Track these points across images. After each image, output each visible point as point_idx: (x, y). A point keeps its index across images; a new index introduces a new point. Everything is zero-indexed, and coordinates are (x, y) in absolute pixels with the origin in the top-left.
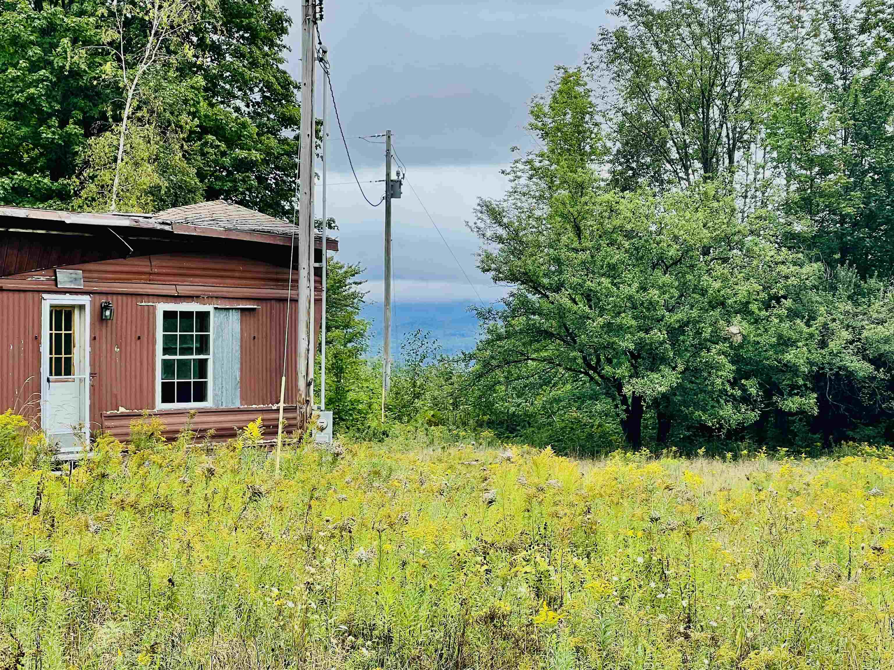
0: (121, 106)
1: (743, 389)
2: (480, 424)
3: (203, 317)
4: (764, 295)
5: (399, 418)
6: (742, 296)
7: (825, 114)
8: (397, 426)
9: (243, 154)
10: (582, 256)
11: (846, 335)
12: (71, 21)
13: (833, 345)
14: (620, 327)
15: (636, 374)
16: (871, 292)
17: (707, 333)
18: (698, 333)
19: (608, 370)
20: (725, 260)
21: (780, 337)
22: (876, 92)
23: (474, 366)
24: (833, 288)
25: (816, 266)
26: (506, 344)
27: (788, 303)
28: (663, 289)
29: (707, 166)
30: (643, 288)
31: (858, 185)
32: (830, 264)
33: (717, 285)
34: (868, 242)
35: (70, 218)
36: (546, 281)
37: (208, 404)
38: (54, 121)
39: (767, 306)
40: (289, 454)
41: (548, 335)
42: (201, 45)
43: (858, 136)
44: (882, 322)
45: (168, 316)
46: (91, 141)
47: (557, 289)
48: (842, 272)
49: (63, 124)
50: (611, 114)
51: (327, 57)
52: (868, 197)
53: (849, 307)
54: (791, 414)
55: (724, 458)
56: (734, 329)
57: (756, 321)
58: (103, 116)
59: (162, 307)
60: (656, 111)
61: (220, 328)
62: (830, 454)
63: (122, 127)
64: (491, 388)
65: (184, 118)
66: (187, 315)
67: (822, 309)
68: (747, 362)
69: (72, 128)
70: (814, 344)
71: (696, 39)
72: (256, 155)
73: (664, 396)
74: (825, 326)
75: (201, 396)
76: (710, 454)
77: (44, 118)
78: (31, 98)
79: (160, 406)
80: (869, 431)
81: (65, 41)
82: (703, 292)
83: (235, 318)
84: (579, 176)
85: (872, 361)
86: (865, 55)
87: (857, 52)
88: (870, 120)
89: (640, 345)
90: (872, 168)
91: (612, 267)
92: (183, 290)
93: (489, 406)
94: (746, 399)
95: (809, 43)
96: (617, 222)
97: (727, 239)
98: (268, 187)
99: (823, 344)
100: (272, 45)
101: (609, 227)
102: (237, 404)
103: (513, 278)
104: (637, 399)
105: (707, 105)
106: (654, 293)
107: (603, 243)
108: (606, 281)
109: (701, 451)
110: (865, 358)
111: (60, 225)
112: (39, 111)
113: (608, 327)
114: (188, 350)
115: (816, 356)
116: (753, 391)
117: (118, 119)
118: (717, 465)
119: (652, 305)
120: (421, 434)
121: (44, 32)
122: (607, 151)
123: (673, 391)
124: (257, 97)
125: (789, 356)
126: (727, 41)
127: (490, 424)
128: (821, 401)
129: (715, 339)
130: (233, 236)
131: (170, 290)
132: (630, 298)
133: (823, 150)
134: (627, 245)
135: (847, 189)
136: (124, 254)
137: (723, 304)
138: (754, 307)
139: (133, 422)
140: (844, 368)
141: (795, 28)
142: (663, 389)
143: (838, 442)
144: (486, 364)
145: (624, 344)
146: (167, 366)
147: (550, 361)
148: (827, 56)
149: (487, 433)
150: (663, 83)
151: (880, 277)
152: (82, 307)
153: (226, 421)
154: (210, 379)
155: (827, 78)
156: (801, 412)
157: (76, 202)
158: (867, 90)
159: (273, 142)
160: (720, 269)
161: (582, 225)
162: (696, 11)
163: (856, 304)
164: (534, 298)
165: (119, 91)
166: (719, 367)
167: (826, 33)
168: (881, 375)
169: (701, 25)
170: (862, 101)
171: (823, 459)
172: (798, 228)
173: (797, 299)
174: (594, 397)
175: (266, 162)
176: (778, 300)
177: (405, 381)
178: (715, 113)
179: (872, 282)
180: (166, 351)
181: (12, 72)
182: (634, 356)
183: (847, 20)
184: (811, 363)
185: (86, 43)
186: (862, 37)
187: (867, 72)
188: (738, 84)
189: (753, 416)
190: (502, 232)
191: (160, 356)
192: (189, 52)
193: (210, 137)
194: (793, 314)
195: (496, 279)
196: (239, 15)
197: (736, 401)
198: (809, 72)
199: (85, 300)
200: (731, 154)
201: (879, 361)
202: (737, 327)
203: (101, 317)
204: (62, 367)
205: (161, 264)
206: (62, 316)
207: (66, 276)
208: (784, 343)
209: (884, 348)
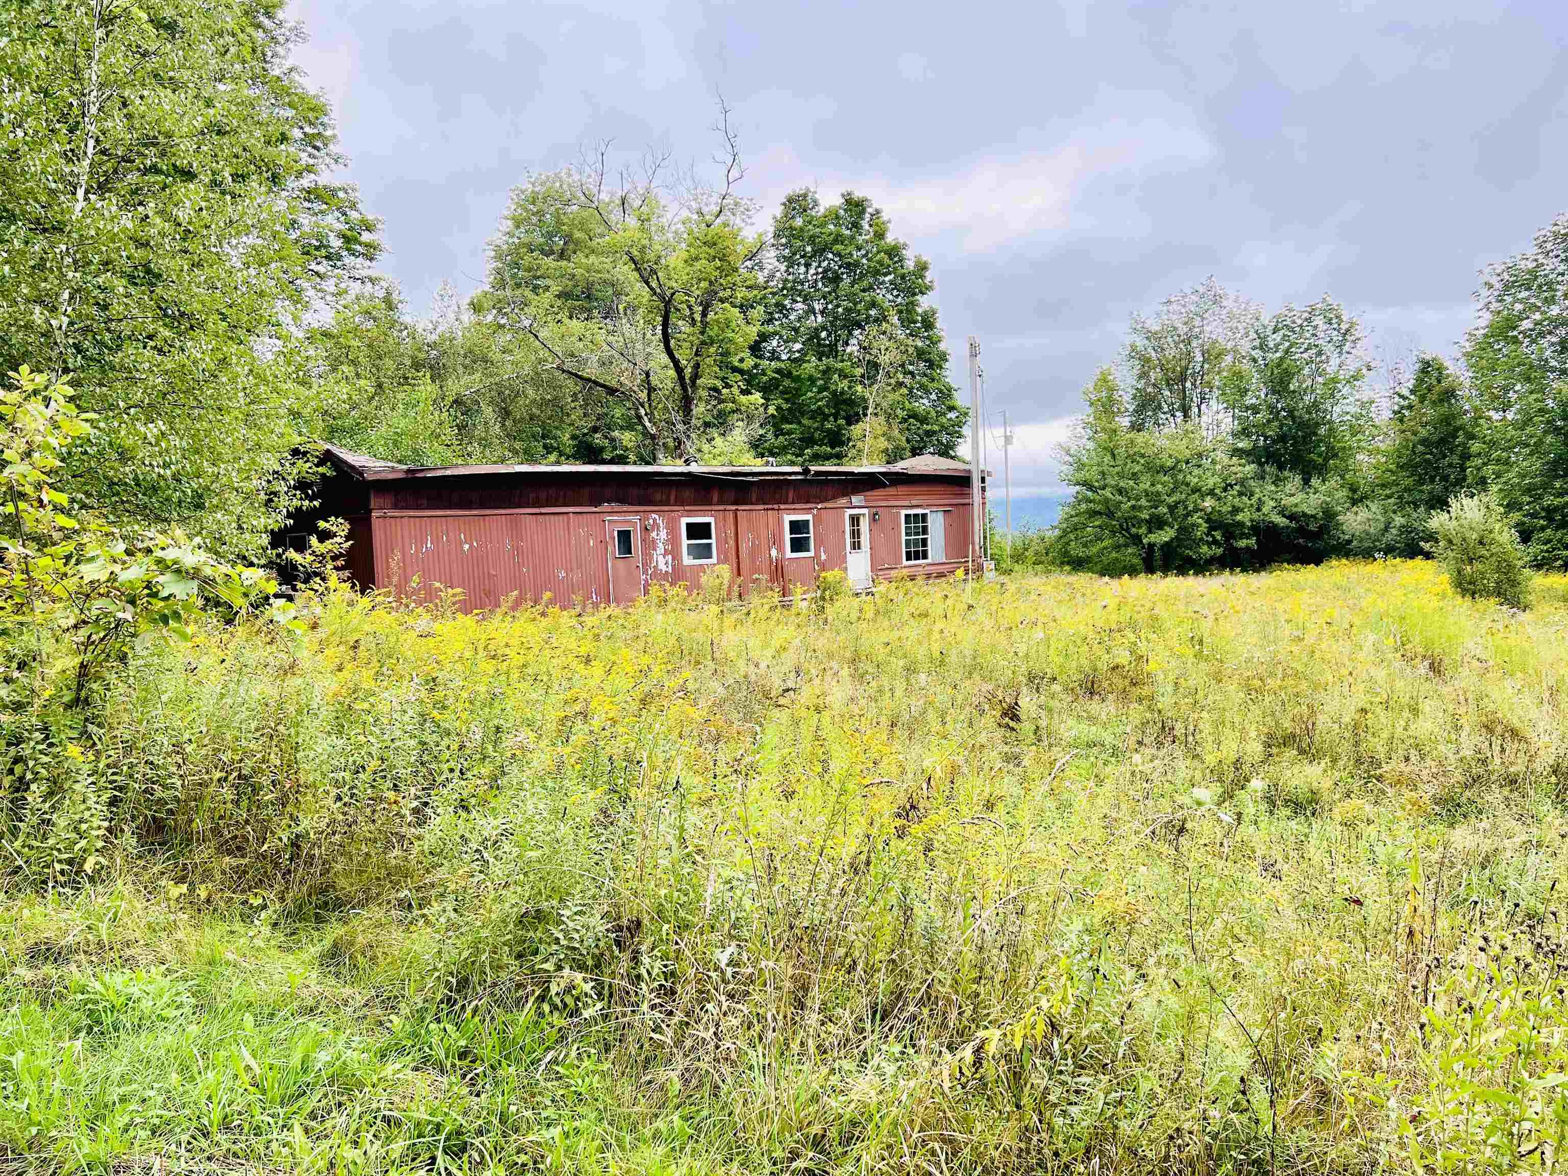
0: (866, 408)
1: (1213, 536)
2: (1062, 563)
3: (924, 516)
4: (1223, 485)
5: (1017, 562)
6: (1210, 486)
7: (1254, 381)
8: (1017, 567)
9: (929, 427)
10: (1118, 469)
11: (1273, 504)
12: (839, 365)
13: (1265, 510)
14: (1140, 507)
15: (1150, 532)
16: (1286, 478)
17: (1191, 508)
18: (1186, 508)
19: (1133, 531)
20: (1199, 466)
21: (1234, 507)
22: (1285, 366)
23: (1057, 532)
24: (1263, 478)
25: (1252, 466)
26: (1076, 519)
27: (1237, 487)
28: (1164, 484)
29: (1186, 415)
30: (1153, 485)
31: (1276, 417)
32: (1261, 464)
33: (1196, 480)
34: (1282, 451)
35: (857, 470)
36: (1096, 484)
37: (929, 561)
38: (831, 418)
39: (1225, 490)
40: (975, 585)
41: (1101, 514)
42: (906, 373)
43: (1274, 392)
44: (1293, 495)
45: (907, 516)
46: (852, 427)
47: (1104, 489)
48: (1267, 468)
49: (836, 421)
50: (1129, 390)
51: (984, 374)
52: (1281, 427)
53: (1273, 488)
54: (1241, 549)
55: (1204, 576)
56: (1206, 504)
57: (1219, 499)
58: (857, 414)
59: (904, 512)
60: (1154, 385)
61: (934, 521)
62: (1265, 570)
63: (868, 418)
64: (1068, 544)
65: (899, 411)
66: (916, 516)
67: (1257, 490)
68: (1215, 521)
69: (842, 422)
70: (1253, 510)
71: (1176, 344)
72: (936, 428)
73: (1167, 543)
74: (1259, 499)
75: (925, 556)
76: (1196, 574)
77: (826, 418)
78: (819, 408)
79: (905, 563)
80: (1287, 556)
81: (836, 376)
82: (1188, 485)
83: (940, 516)
84: (1113, 426)
85: (1287, 518)
86: (1277, 346)
87: (1271, 344)
88: (1281, 382)
89: (1152, 516)
90: (1283, 409)
91: (1134, 474)
92: (914, 502)
93: (1066, 552)
94: (1215, 542)
95: (1243, 342)
96: (1136, 450)
97: (1200, 455)
98: (942, 444)
99: (1259, 510)
100: (941, 368)
101: (1131, 452)
102: (944, 560)
103: (1078, 484)
104: (1151, 546)
105: (1185, 380)
106: (1159, 487)
107: (1129, 461)
108: (1131, 483)
109: (1191, 572)
110: (1284, 516)
111: (852, 474)
112: (823, 413)
113: (1133, 507)
114: (917, 534)
115: (1255, 516)
116: (1219, 538)
117: (865, 415)
118: (1200, 578)
119: (1158, 494)
120: (1030, 569)
121: (824, 372)
122: (1127, 410)
123: (1172, 540)
124: (933, 397)
125: (1239, 518)
126: (1194, 343)
127: (1068, 563)
128: (1258, 541)
129: (1196, 510)
130: (938, 473)
131: (907, 503)
132: (1146, 491)
133: (1254, 401)
134: (1142, 461)
135: (1269, 421)
136: (884, 486)
137: (1199, 490)
138: (1217, 491)
139: (892, 572)
140: (1272, 522)
141: (1234, 333)
142: (1166, 539)
143: (1269, 563)
144: (1064, 531)
145: (1143, 516)
146: (908, 543)
147: (1100, 527)
148: (1254, 348)
149: (1067, 568)
150: (1158, 370)
151: (1290, 470)
152: (864, 515)
153: (941, 569)
154: (929, 548)
155: (1255, 360)
156: (1248, 548)
157: (845, 460)
158: (1279, 366)
159: (945, 420)
160: (1196, 472)
161: (1116, 452)
162: (1175, 329)
163: (1277, 486)
164: (1090, 494)
165: (864, 400)
166: (1199, 526)
167: (1253, 335)
168: (1293, 525)
169: (1179, 336)
170: (1276, 372)
171: (1263, 573)
172: (1240, 445)
173: (1242, 485)
174: (1126, 546)
175: (941, 431)
176: (1231, 486)
177: (1019, 544)
178: (1188, 385)
179: (1286, 473)
180: (907, 534)
181: (809, 394)
182: (1148, 522)
183: (1265, 327)
184: (1252, 521)
185: (846, 377)
186: (1274, 336)
187: (1278, 355)
188: (1202, 367)
189: (1220, 551)
190: (1071, 460)
191: (904, 538)
192: (900, 376)
193: (911, 420)
194: (1241, 494)
195: (1068, 485)
196: (923, 353)
197: (1209, 544)
198: (1244, 357)
199: (865, 511)
200: (1199, 407)
201: (1292, 517)
202: (1208, 503)
203: (874, 519)
204: (856, 546)
205: (902, 490)
206: (855, 520)
207: (856, 500)
208: (1236, 510)
209: (1294, 510)
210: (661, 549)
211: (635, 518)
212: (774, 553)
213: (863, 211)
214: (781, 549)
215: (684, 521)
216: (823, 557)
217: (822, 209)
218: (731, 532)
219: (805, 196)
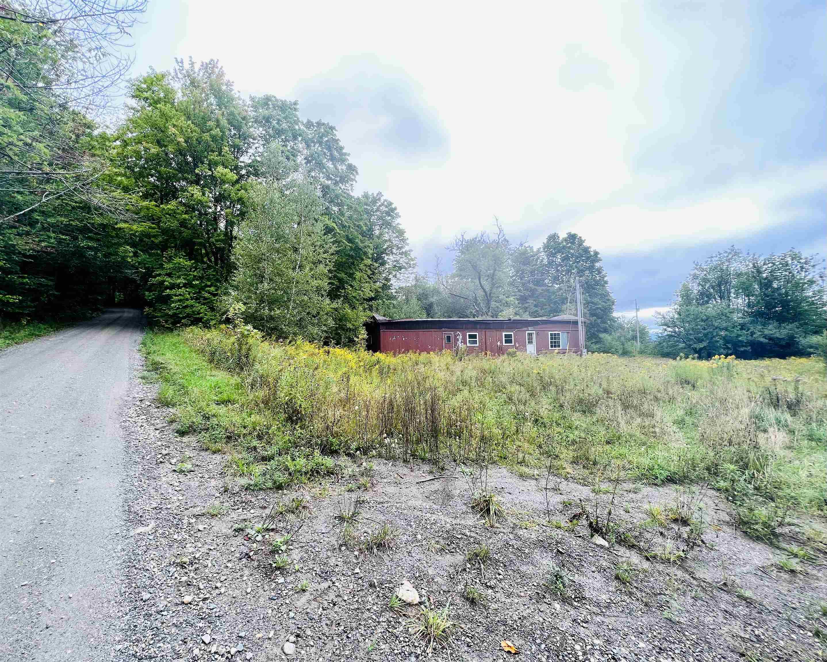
1: (727, 346)
3: (559, 334)
4: (732, 326)
6: (725, 326)
11: (760, 333)
13: (755, 336)
16: (769, 324)
17: (715, 335)
18: (712, 334)
20: (721, 319)
21: (737, 334)
27: (739, 327)
33: (718, 324)
37: (560, 348)
39: (733, 328)
41: (674, 336)
50: (695, 291)
57: (729, 331)
59: (550, 333)
61: (563, 336)
66: (555, 334)
67: (752, 328)
68: (728, 340)
70: (749, 336)
73: (703, 348)
74: (753, 331)
79: (551, 348)
82: (714, 326)
83: (565, 334)
92: (554, 330)
94: (728, 348)
99: (751, 336)
102: (567, 348)
105: (721, 286)
106: (699, 327)
114: (555, 339)
115: (749, 338)
116: (730, 346)
119: (698, 329)
125: (740, 338)
128: (751, 348)
129: (717, 335)
130: (564, 320)
131: (552, 330)
136: (541, 324)
137: (719, 328)
138: (729, 328)
139: (545, 351)
140: (758, 340)
146: (551, 342)
151: (772, 320)
153: (565, 351)
154: (560, 344)
160: (718, 321)
166: (718, 341)
168: (772, 342)
178: (722, 288)
179: (770, 322)
180: (551, 339)
184: (747, 340)
189: (730, 352)
194: (742, 329)
197: (724, 349)
199: (534, 332)
201: (770, 339)
202: (723, 333)
203: (537, 334)
204: (530, 342)
205: (551, 325)
206: (530, 335)
207: (530, 328)
208: (739, 336)
209: (772, 336)
210: (460, 340)
211: (452, 333)
212: (499, 343)
213: (575, 238)
214: (502, 342)
215: (468, 334)
216: (517, 345)
217: (561, 239)
218: (483, 337)
219: (554, 235)
